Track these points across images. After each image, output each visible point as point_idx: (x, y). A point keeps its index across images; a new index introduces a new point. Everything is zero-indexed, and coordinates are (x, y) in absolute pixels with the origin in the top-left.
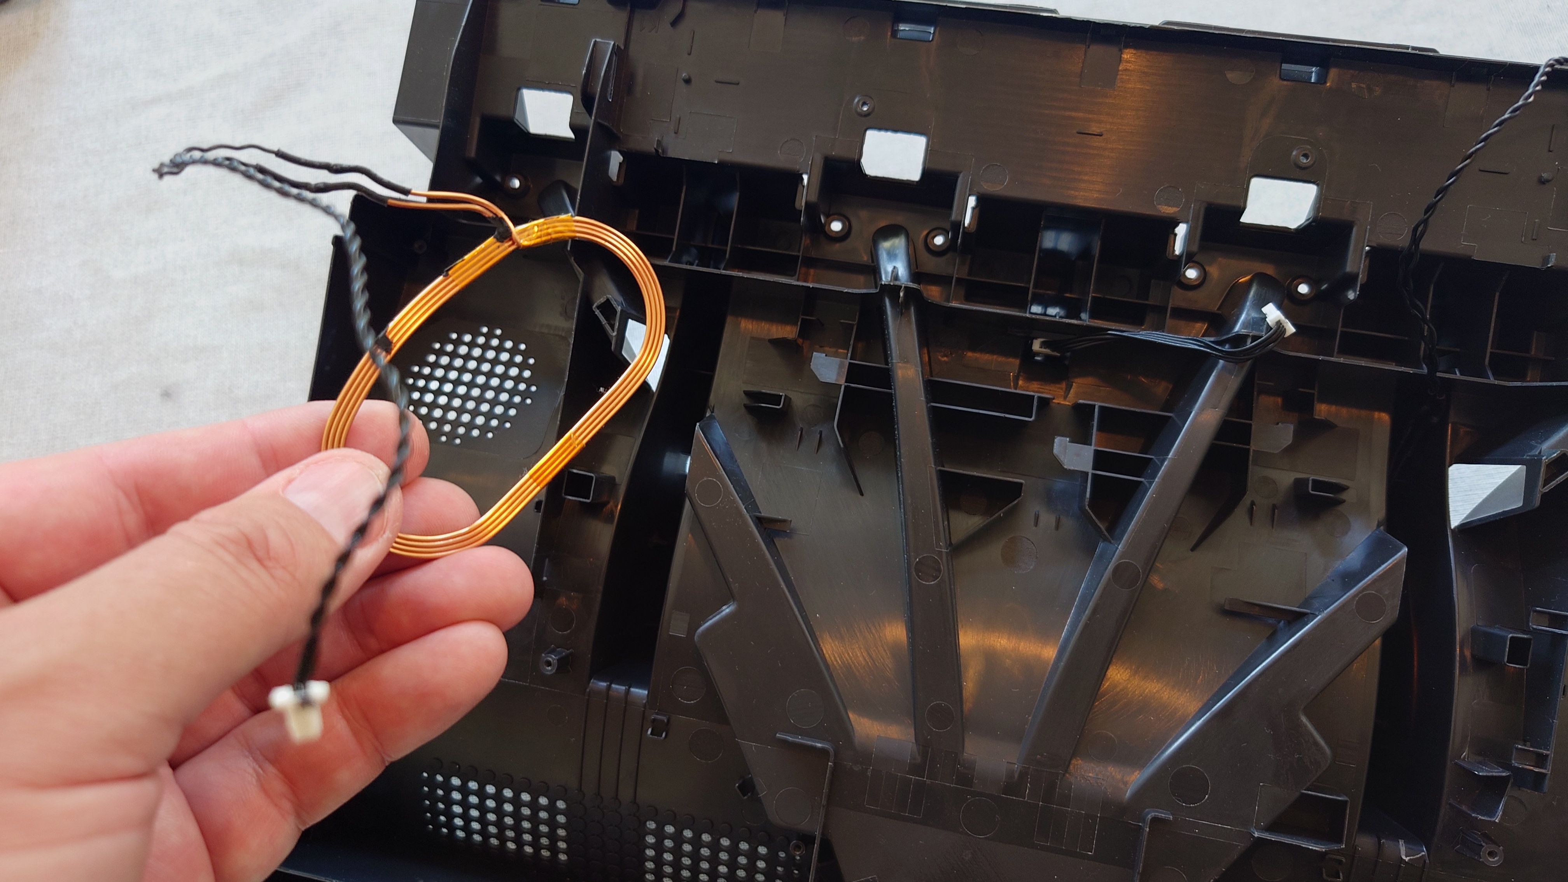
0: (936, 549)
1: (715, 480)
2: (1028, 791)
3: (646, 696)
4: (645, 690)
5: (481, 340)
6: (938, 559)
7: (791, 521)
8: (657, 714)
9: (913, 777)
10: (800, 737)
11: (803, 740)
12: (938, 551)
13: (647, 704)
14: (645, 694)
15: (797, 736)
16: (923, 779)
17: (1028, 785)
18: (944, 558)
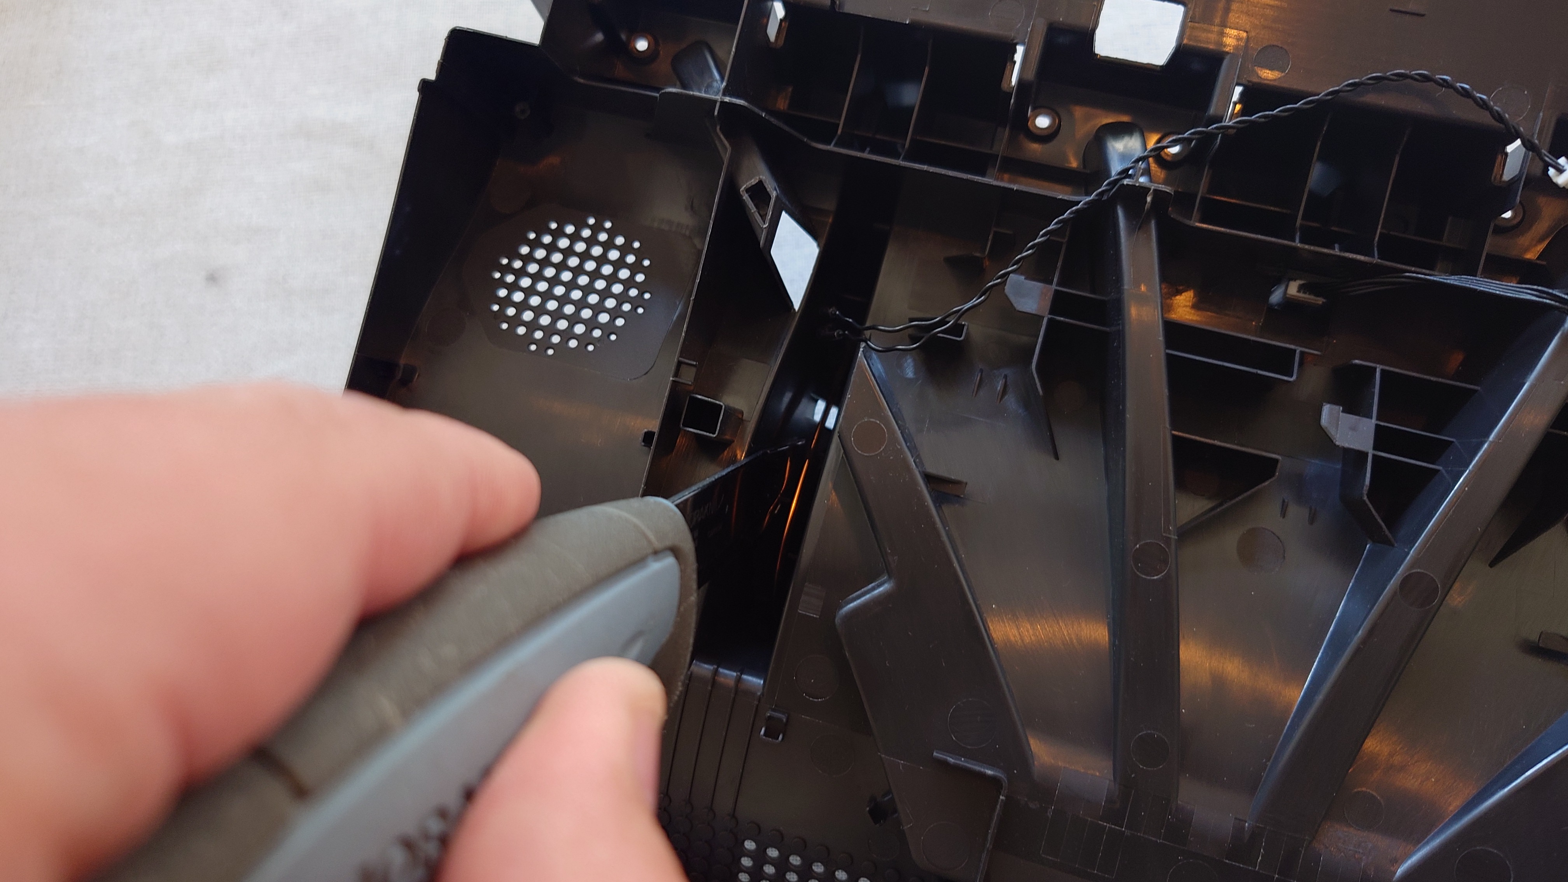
0: (1164, 534)
1: (878, 422)
2: (1260, 858)
3: (761, 687)
4: (760, 678)
5: (586, 233)
6: (1164, 547)
7: (966, 484)
8: (774, 710)
9: (1108, 825)
10: (963, 759)
11: (967, 762)
12: (1165, 537)
13: (761, 696)
14: (760, 684)
15: (960, 758)
16: (1120, 828)
17: (1262, 850)
18: (1173, 546)
